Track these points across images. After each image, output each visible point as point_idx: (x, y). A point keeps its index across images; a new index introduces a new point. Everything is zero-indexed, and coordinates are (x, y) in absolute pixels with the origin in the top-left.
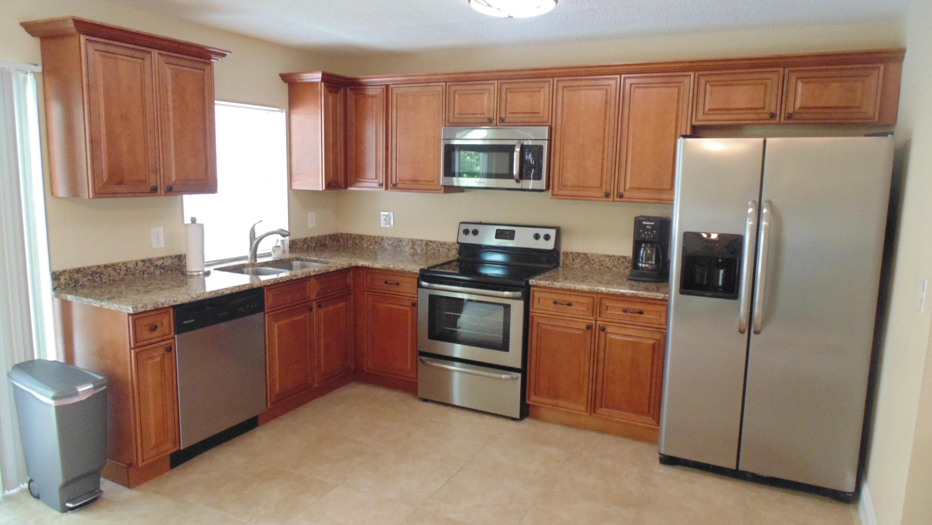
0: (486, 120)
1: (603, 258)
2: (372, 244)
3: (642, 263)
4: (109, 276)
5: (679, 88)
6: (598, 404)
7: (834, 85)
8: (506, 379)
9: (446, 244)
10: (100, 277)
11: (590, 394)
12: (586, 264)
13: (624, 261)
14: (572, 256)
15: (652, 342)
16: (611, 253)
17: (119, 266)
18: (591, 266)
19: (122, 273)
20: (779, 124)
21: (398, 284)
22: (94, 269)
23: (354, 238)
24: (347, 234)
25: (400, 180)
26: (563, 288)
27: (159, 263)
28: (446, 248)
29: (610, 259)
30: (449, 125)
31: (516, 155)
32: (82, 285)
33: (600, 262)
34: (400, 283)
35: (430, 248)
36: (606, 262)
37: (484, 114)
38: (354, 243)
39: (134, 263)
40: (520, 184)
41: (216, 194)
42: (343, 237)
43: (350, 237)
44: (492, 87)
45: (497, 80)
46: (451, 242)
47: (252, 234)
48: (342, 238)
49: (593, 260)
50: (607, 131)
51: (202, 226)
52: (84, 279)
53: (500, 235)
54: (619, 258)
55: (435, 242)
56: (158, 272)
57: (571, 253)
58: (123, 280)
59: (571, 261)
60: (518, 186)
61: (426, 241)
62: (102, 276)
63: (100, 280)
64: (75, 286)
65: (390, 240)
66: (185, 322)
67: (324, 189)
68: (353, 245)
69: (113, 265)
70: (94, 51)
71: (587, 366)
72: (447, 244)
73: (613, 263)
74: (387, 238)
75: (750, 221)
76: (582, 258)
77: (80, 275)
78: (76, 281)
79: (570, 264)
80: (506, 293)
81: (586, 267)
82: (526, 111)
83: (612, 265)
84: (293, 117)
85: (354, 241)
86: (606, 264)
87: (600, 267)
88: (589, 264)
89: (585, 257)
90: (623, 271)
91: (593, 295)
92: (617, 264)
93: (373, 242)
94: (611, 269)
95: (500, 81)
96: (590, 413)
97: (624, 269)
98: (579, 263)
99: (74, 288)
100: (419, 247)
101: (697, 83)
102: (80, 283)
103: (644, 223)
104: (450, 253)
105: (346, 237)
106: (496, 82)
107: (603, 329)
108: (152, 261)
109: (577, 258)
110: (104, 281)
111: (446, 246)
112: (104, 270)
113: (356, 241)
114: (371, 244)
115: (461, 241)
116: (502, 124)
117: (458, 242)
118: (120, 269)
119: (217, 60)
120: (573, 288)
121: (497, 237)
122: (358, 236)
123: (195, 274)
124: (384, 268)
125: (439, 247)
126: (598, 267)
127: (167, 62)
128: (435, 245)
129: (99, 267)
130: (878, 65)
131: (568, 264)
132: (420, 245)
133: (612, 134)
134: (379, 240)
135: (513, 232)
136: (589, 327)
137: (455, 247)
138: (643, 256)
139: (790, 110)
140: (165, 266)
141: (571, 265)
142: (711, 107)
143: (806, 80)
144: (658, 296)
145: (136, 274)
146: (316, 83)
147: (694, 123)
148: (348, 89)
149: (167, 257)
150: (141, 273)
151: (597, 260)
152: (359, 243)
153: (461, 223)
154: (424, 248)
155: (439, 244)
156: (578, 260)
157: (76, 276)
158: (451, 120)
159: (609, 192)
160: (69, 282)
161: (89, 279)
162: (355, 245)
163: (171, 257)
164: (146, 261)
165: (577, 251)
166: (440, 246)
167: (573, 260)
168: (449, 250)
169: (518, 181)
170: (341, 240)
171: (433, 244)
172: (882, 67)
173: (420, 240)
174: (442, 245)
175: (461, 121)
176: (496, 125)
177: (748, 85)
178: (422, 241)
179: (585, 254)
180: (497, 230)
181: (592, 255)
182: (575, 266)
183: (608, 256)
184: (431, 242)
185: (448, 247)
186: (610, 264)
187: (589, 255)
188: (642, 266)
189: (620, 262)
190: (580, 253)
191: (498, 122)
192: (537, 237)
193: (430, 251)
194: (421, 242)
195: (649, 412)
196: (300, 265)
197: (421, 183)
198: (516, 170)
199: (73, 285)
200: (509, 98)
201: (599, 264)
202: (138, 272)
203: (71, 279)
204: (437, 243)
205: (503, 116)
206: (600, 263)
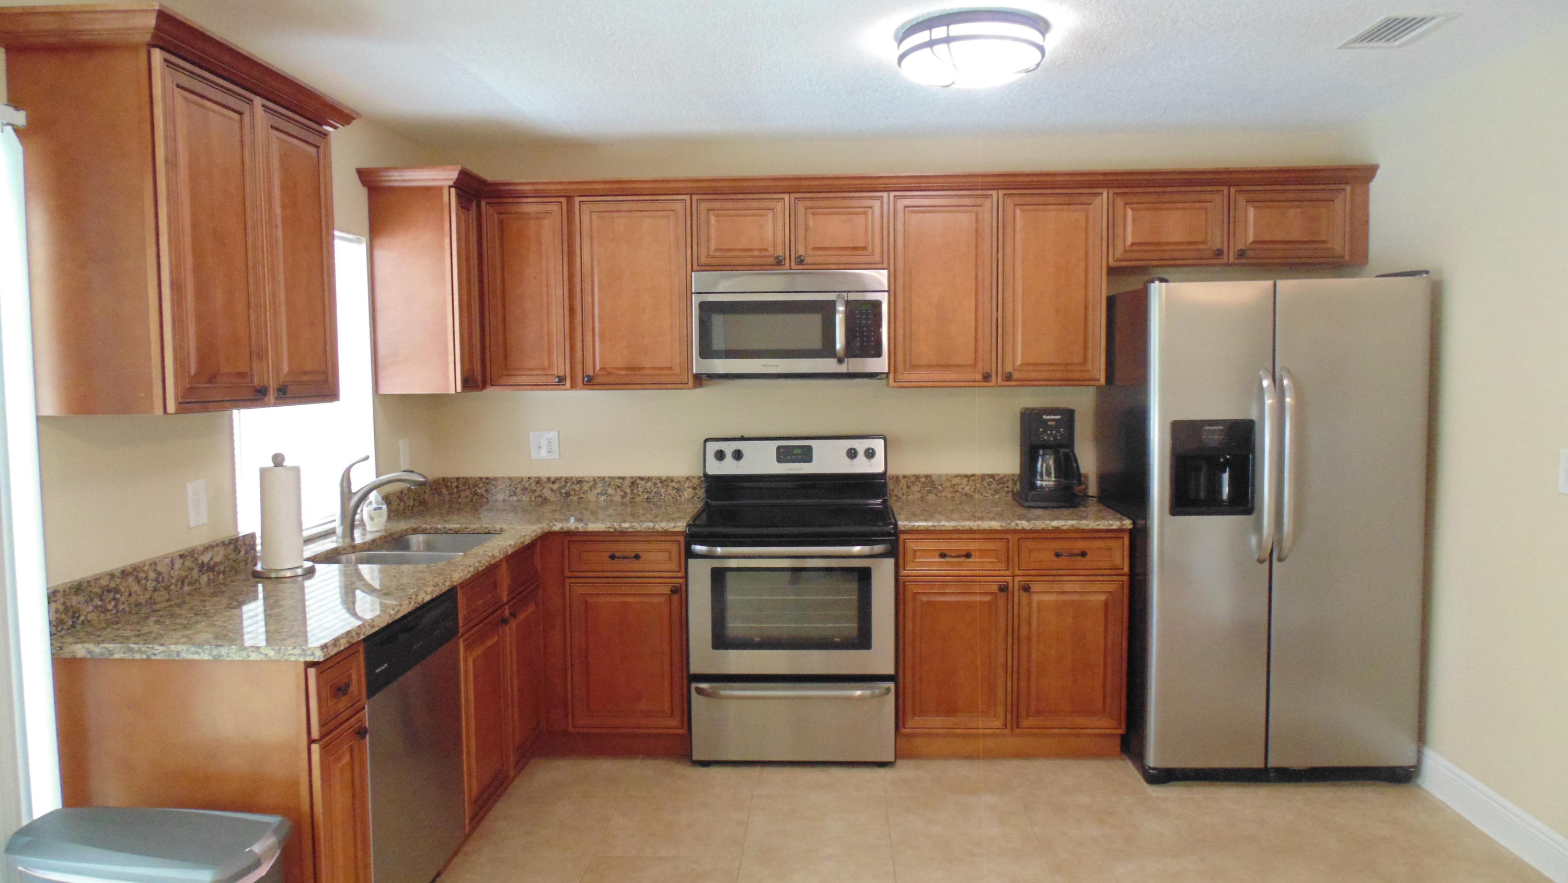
0: (772, 260)
1: (957, 480)
2: (515, 493)
3: (1042, 481)
4: (130, 595)
5: (1087, 212)
6: (1023, 713)
7: (1292, 212)
8: (861, 698)
9: (672, 481)
10: (114, 599)
11: (1009, 697)
12: (929, 492)
13: (990, 481)
14: (906, 482)
15: (1103, 597)
16: (969, 472)
17: (144, 571)
18: (939, 494)
19: (150, 585)
20: (1228, 265)
21: (637, 557)
22: (104, 582)
23: (475, 485)
24: (458, 479)
25: (601, 369)
26: (958, 530)
27: (205, 558)
28: (673, 487)
29: (969, 481)
30: (700, 268)
31: (840, 319)
32: (86, 621)
33: (953, 486)
34: (640, 554)
35: (641, 490)
36: (963, 486)
37: (766, 250)
38: (475, 494)
39: (168, 560)
40: (845, 365)
41: (335, 403)
42: (449, 484)
43: (464, 483)
44: (779, 206)
45: (789, 193)
46: (683, 477)
47: (344, 485)
48: (447, 487)
49: (941, 485)
50: (980, 277)
51: (296, 470)
52: (88, 606)
53: (784, 455)
54: (983, 477)
55: (649, 479)
56: (204, 579)
57: (905, 477)
58: (151, 602)
59: (905, 490)
60: (843, 369)
61: (632, 478)
62: (118, 596)
63: (116, 606)
64: (73, 626)
65: (553, 483)
66: (378, 671)
67: (459, 389)
68: (472, 499)
69: (135, 569)
70: (175, 87)
71: (1001, 652)
72: (675, 480)
73: (973, 487)
74: (549, 479)
75: (1269, 399)
76: (923, 483)
77: (81, 598)
78: (74, 613)
79: (903, 494)
80: (857, 549)
81: (931, 497)
82: (842, 245)
83: (972, 489)
84: (378, 254)
85: (473, 490)
86: (963, 489)
87: (954, 495)
88: (935, 491)
89: (928, 483)
90: (991, 497)
91: (1009, 536)
92: (981, 488)
93: (516, 488)
94: (972, 497)
95: (794, 196)
96: (1012, 729)
97: (992, 494)
98: (919, 492)
99: (73, 630)
100: (618, 490)
101: (1112, 205)
102: (82, 618)
103: (1045, 417)
104: (680, 496)
105: (455, 484)
106: (786, 197)
107: (1027, 589)
108: (196, 556)
109: (914, 484)
110: (121, 607)
111: (674, 484)
112: (121, 583)
113: (479, 491)
114: (512, 493)
115: (710, 471)
116: (800, 267)
117: (706, 475)
118: (146, 578)
119: (336, 128)
120: (974, 528)
121: (779, 460)
122: (483, 480)
123: (288, 574)
124: (611, 530)
125: (658, 487)
126: (950, 495)
127: (274, 125)
128: (649, 484)
129: (112, 576)
130: (1342, 186)
131: (900, 495)
132: (619, 487)
133: (987, 283)
134: (530, 485)
135: (809, 448)
136: (1003, 589)
137: (691, 484)
138: (1042, 470)
139: (1241, 246)
140: (216, 564)
141: (904, 497)
142: (1136, 241)
143: (1257, 204)
144: (1112, 525)
145: (172, 587)
146: (440, 189)
147: (1111, 262)
148: (483, 204)
149: (217, 545)
150: (180, 584)
151: (949, 484)
152: (485, 494)
153: (706, 441)
154: (628, 491)
155: (658, 482)
156: (916, 487)
157: (74, 600)
158: (703, 260)
159: (989, 372)
160: (63, 616)
161: (96, 607)
162: (476, 497)
163: (223, 543)
164: (187, 556)
165: (914, 473)
166: (660, 485)
167: (908, 487)
168: (678, 490)
169: (840, 361)
170: (444, 491)
171: (646, 482)
172: (1348, 188)
173: (619, 478)
174: (665, 483)
175: (723, 261)
176: (791, 269)
177: (1184, 209)
178: (624, 478)
179: (927, 476)
180: (779, 448)
181: (940, 476)
182: (911, 497)
183: (966, 476)
184: (642, 479)
185: (676, 486)
186: (970, 489)
187: (934, 478)
188: (1041, 485)
189: (985, 484)
190: (919, 475)
191: (793, 263)
192: (852, 454)
193: (639, 496)
194: (621, 481)
195: (1104, 708)
196: (424, 542)
197: (645, 372)
198: (840, 343)
199: (70, 622)
200: (811, 223)
201: (951, 490)
202: (174, 581)
203: (66, 610)
204: (654, 481)
205: (801, 252)
206: (954, 488)
